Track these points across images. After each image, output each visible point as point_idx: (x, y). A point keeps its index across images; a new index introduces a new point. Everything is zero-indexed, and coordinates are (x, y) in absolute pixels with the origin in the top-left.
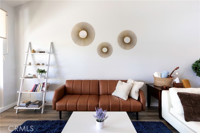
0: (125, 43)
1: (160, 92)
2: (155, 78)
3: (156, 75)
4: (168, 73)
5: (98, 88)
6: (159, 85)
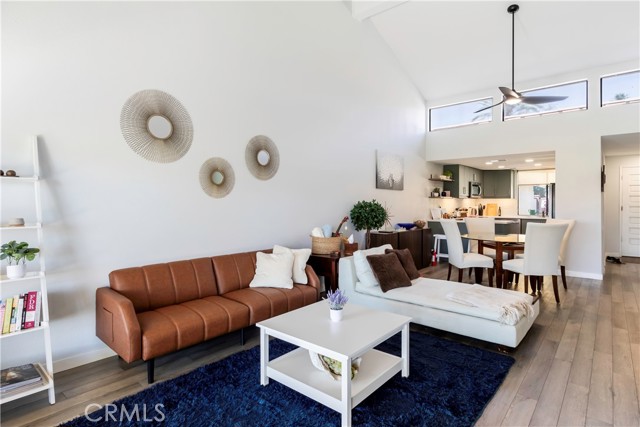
0: (259, 165)
1: (334, 263)
2: (314, 238)
3: (317, 233)
4: (333, 229)
5: (213, 278)
6: (325, 252)
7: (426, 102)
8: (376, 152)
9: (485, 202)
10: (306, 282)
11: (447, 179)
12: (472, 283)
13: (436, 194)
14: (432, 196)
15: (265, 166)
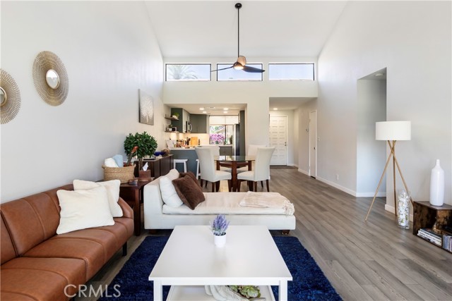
1: (137, 192)
3: (111, 164)
4: (123, 159)
7: (164, 58)
8: (139, 90)
9: (190, 136)
10: (121, 215)
11: (175, 118)
12: (247, 191)
13: (171, 129)
14: (167, 131)
15: (54, 90)
